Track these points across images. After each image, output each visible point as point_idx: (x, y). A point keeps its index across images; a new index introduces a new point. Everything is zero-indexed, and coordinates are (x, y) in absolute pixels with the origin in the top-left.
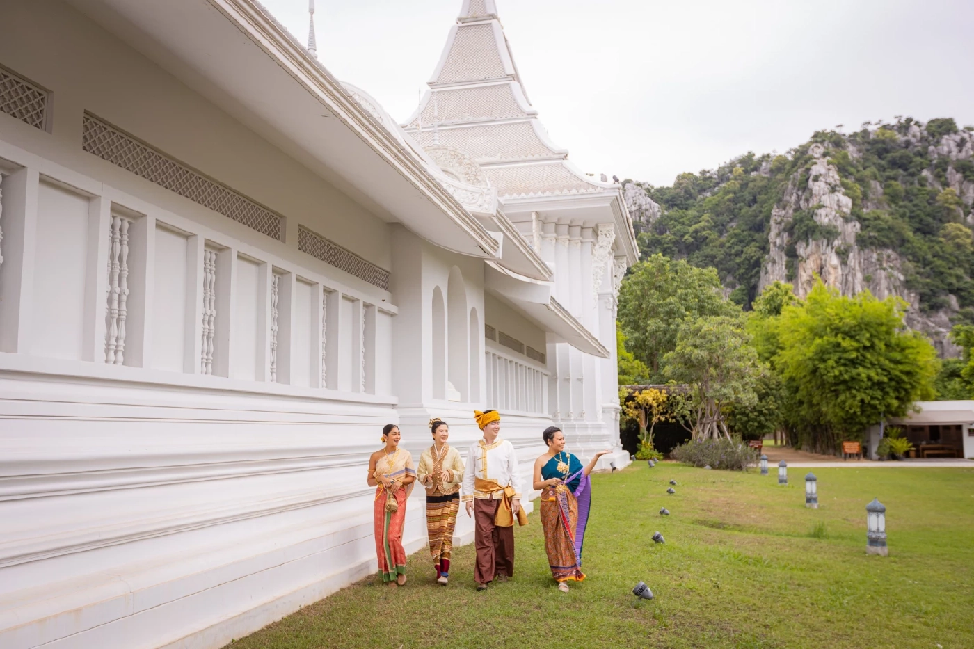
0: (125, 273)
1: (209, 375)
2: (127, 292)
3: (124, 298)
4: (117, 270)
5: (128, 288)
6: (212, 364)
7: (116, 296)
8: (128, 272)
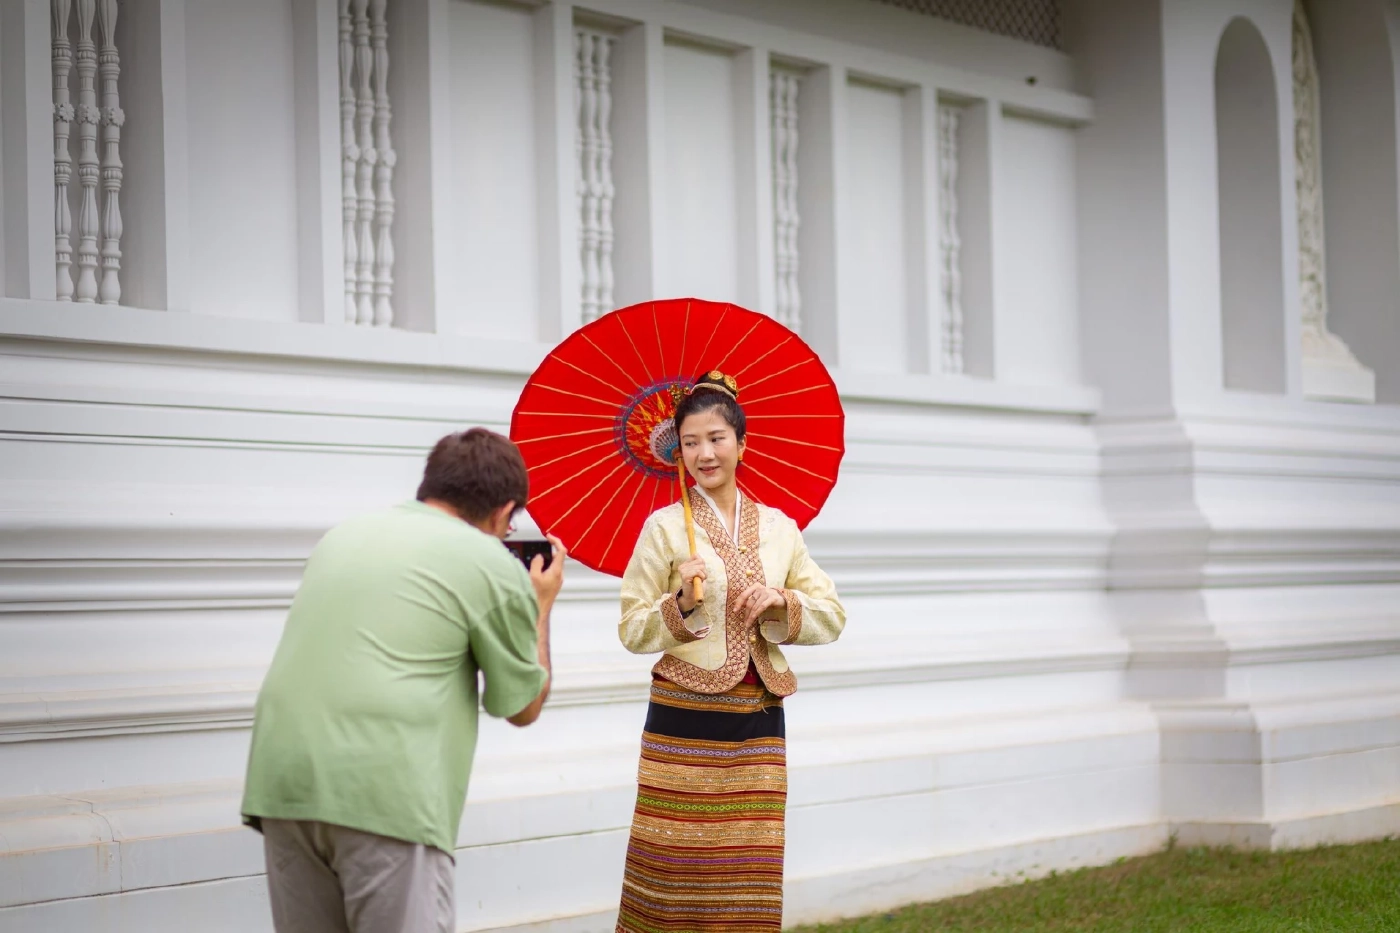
0: (113, 69)
1: (385, 328)
2: (119, 116)
3: (114, 133)
4: (91, 64)
5: (121, 106)
6: (393, 300)
7: (91, 131)
8: (120, 65)
